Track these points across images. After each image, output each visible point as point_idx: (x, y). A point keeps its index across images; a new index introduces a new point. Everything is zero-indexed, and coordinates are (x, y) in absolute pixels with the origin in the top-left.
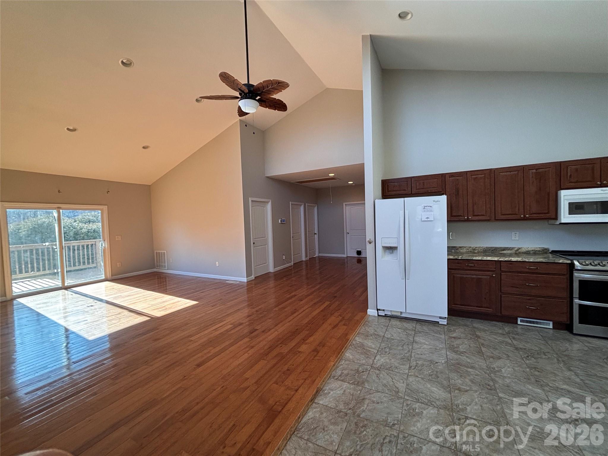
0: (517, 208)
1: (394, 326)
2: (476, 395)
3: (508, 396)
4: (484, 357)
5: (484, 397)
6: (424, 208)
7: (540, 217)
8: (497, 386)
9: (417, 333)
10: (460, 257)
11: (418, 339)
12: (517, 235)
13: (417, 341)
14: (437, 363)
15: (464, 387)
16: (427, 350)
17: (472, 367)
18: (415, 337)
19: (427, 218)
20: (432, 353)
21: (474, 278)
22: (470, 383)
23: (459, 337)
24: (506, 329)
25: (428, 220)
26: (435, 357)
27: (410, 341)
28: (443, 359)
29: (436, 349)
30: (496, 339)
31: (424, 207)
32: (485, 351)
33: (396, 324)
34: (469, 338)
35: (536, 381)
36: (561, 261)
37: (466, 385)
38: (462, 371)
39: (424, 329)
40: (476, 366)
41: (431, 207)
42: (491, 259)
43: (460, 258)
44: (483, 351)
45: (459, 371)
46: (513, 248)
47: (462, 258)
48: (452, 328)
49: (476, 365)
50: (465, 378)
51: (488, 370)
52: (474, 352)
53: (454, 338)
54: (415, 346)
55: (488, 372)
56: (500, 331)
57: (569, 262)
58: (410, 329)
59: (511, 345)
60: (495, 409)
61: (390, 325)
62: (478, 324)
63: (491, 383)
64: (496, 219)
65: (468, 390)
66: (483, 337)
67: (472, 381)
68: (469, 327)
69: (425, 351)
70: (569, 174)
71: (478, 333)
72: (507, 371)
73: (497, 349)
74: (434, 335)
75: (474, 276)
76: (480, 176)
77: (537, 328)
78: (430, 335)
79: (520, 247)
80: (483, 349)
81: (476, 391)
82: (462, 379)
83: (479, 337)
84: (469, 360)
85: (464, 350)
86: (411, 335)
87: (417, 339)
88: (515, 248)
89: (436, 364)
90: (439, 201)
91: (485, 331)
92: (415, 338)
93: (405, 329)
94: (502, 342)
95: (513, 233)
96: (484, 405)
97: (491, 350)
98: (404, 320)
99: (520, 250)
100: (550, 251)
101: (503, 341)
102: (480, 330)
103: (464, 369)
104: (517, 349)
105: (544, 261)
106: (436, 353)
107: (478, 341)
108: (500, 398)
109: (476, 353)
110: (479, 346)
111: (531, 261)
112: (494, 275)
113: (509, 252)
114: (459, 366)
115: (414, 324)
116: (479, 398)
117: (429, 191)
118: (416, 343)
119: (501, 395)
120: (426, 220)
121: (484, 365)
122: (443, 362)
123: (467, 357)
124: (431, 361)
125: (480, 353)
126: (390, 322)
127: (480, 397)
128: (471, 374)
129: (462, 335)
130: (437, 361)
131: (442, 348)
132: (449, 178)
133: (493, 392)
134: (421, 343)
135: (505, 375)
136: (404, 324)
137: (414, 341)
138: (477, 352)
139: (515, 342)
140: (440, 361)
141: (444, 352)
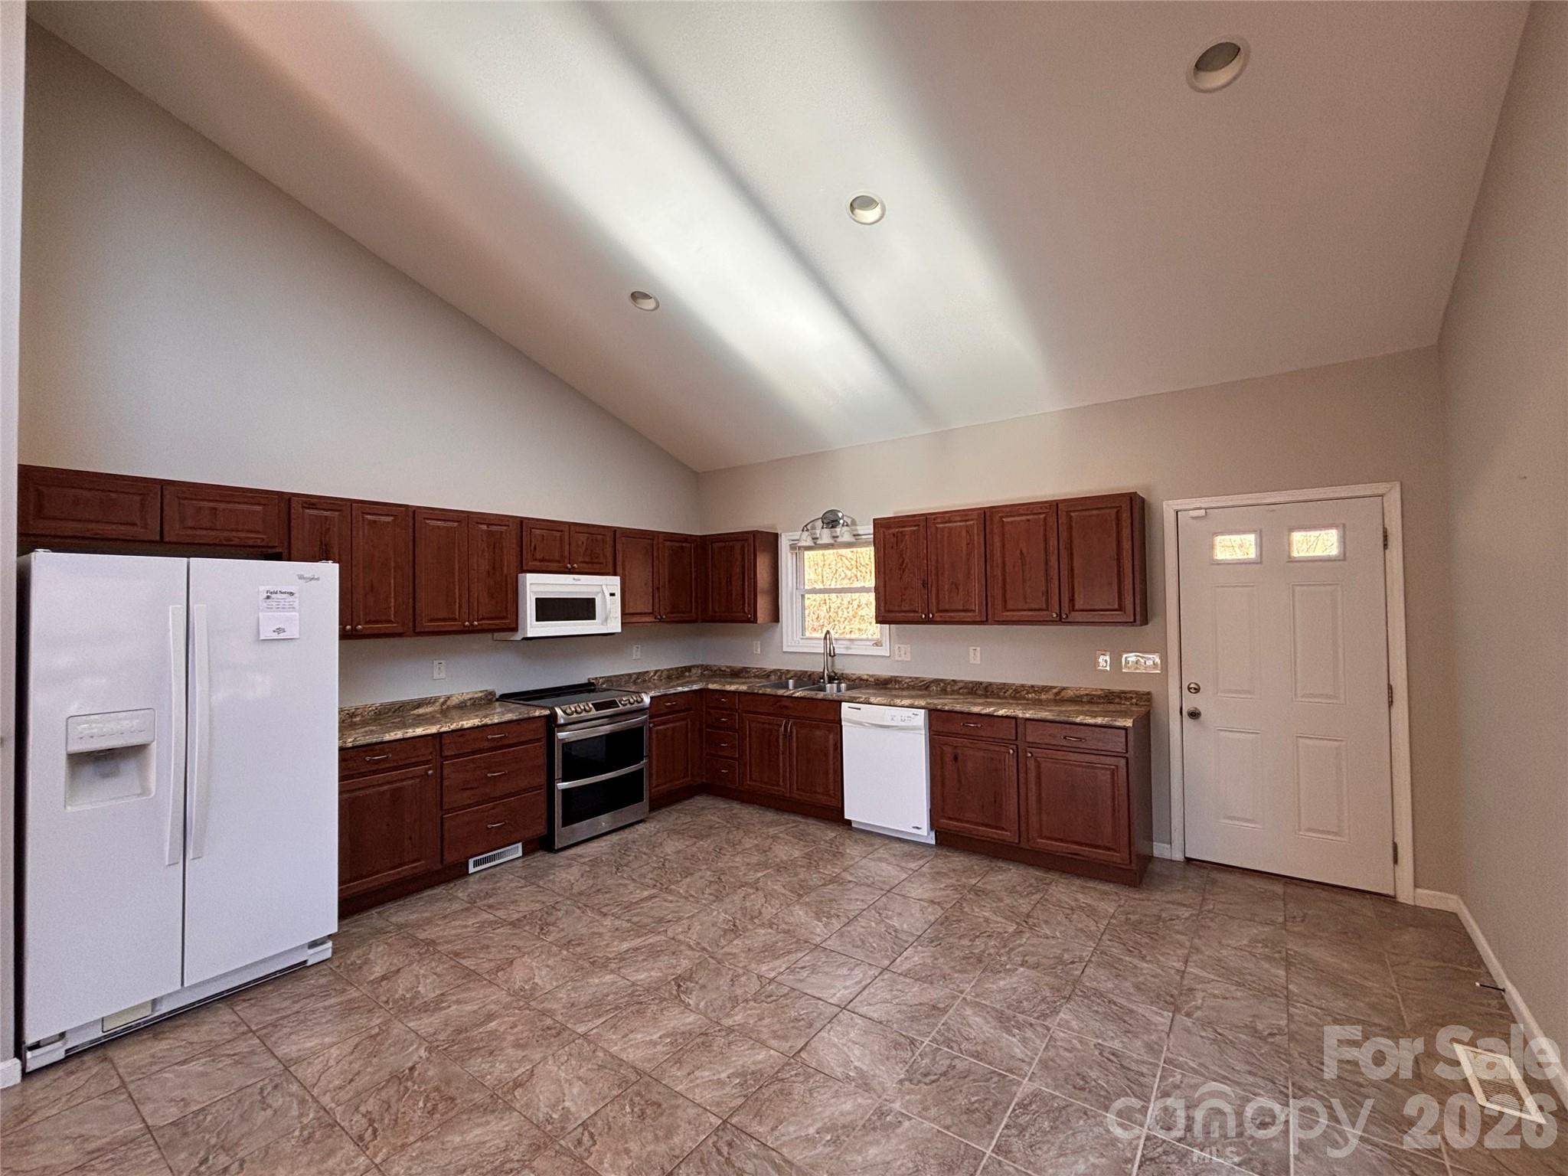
0: (457, 605)
1: (155, 1068)
2: (551, 1066)
3: (590, 1023)
4: (486, 980)
5: (566, 1058)
6: (268, 597)
7: (494, 627)
8: (559, 1018)
9: (268, 1035)
10: (350, 740)
11: (294, 1048)
12: (443, 668)
13: (294, 1055)
14: (412, 1069)
15: (520, 1071)
16: (352, 1057)
17: (490, 1017)
18: (274, 1050)
19: (279, 630)
20: (375, 1054)
21: (384, 792)
22: (521, 1053)
23: (393, 969)
24: (460, 895)
25: (282, 636)
26: (393, 1060)
27: (273, 1071)
28: (417, 1049)
29: (373, 1037)
30: (466, 926)
31: (265, 595)
32: (474, 965)
33: (153, 1056)
34: (417, 957)
35: (591, 963)
36: (537, 714)
37: (518, 1062)
38: (482, 1040)
39: (277, 1006)
40: (492, 1010)
41: (292, 594)
42: (424, 733)
43: (350, 745)
44: (472, 968)
45: (475, 1046)
46: (436, 699)
47: (357, 743)
48: (353, 957)
49: (492, 1006)
50: (502, 1049)
51: (519, 1000)
52: (459, 982)
53: (384, 978)
54: (307, 1073)
55: (521, 1004)
56: (456, 906)
57: (547, 712)
58: (229, 1037)
59: (502, 923)
60: (600, 1063)
61: (130, 1074)
62: (400, 913)
63: (549, 1022)
64: (418, 630)
65: (532, 1071)
66: (442, 937)
67: (518, 1045)
68: (390, 932)
69: (351, 1063)
70: (533, 545)
71: (422, 935)
72: (543, 978)
73: (488, 947)
74: (327, 1003)
75: (385, 788)
76: (383, 519)
77: (502, 867)
78: (313, 1011)
79: (448, 694)
80: (465, 962)
81: (545, 1059)
82: (500, 1058)
83: (432, 943)
84: (469, 1008)
85: (438, 992)
86: (253, 1053)
87: (286, 1050)
88: (439, 697)
89: (416, 1074)
90: (318, 579)
91: (429, 921)
92: (279, 1052)
93: (211, 1051)
94: (482, 925)
95: (436, 663)
96: (582, 1072)
97: (482, 956)
98: (169, 1024)
99: (448, 703)
100: (497, 697)
101: (481, 922)
102: (418, 925)
103: (481, 1033)
104: (513, 924)
105: (515, 718)
106: (383, 1048)
107: (439, 952)
108: (585, 1036)
109: (464, 981)
110: (453, 963)
111: (496, 721)
112: (430, 772)
113: (429, 709)
114: (464, 1035)
115: (225, 1015)
116: (563, 1067)
117: (236, 542)
118: (297, 1061)
119: (581, 1029)
120: (275, 636)
121: (502, 996)
122: (423, 1053)
123: (458, 1002)
124: (396, 1078)
125: (470, 974)
126: (115, 1068)
127: (562, 1064)
128: (503, 1033)
129: (398, 961)
130: (410, 1064)
131: (386, 1022)
132: (301, 510)
133: (565, 1035)
134: (314, 1054)
135: (549, 987)
136: (185, 1035)
137: (286, 1065)
138: (464, 978)
139: (501, 913)
140: (415, 1058)
141: (397, 1029)
